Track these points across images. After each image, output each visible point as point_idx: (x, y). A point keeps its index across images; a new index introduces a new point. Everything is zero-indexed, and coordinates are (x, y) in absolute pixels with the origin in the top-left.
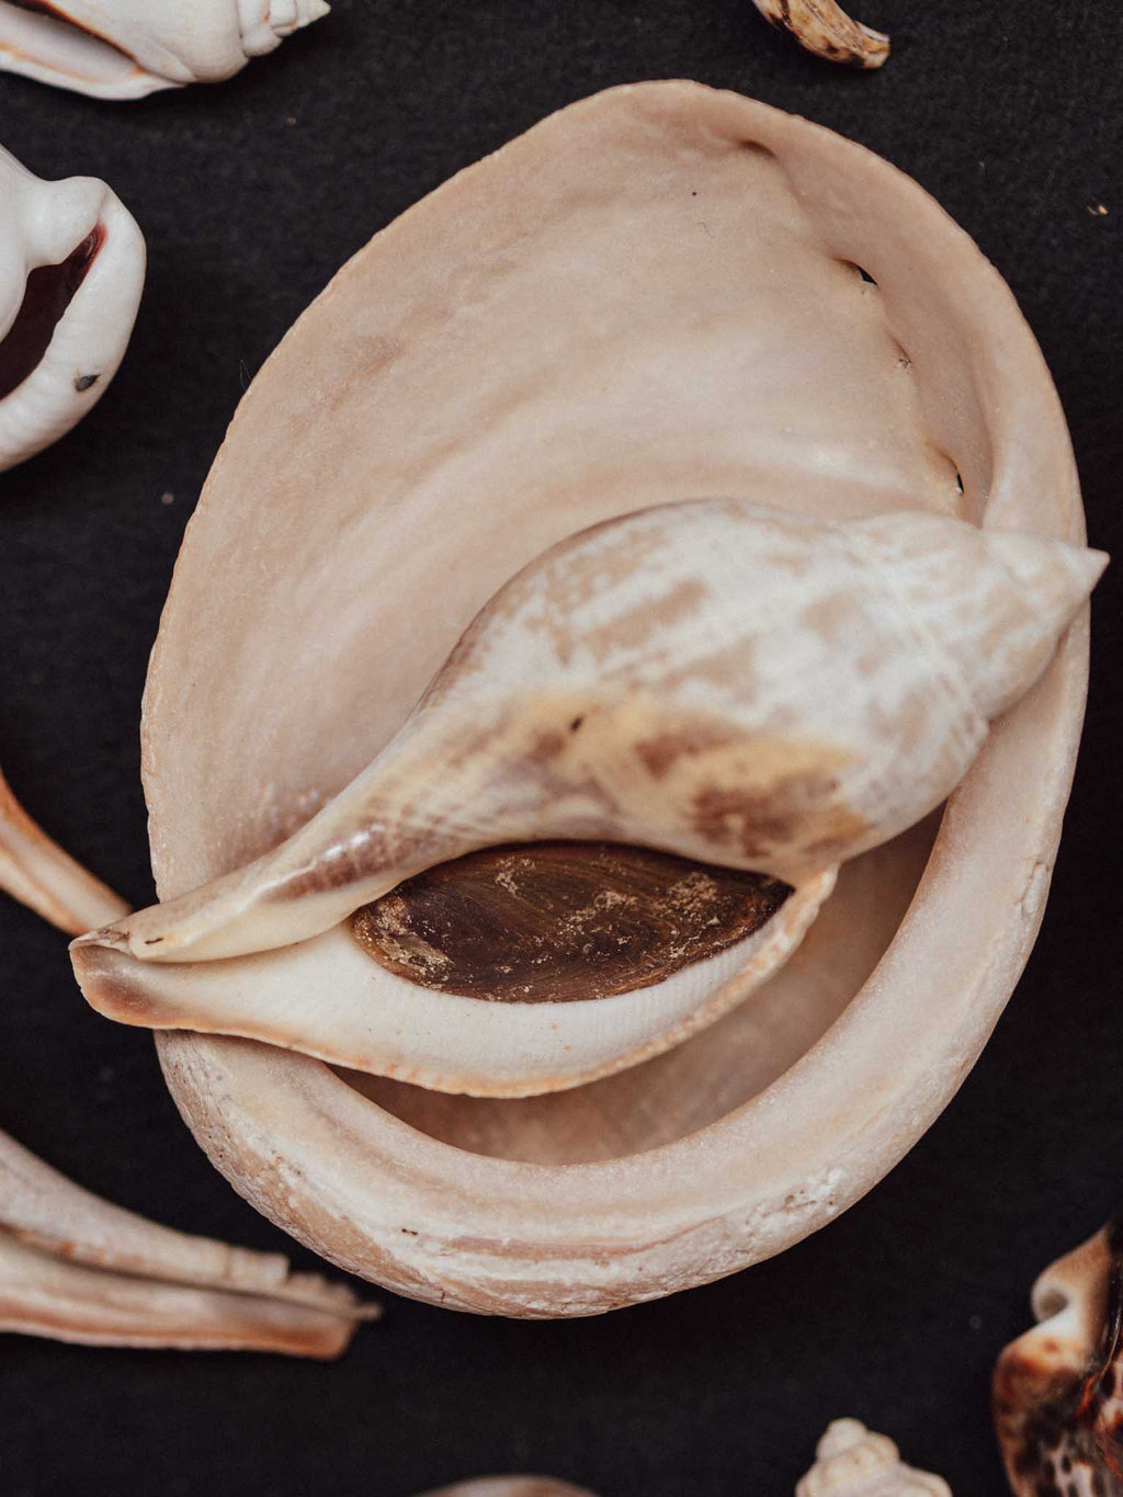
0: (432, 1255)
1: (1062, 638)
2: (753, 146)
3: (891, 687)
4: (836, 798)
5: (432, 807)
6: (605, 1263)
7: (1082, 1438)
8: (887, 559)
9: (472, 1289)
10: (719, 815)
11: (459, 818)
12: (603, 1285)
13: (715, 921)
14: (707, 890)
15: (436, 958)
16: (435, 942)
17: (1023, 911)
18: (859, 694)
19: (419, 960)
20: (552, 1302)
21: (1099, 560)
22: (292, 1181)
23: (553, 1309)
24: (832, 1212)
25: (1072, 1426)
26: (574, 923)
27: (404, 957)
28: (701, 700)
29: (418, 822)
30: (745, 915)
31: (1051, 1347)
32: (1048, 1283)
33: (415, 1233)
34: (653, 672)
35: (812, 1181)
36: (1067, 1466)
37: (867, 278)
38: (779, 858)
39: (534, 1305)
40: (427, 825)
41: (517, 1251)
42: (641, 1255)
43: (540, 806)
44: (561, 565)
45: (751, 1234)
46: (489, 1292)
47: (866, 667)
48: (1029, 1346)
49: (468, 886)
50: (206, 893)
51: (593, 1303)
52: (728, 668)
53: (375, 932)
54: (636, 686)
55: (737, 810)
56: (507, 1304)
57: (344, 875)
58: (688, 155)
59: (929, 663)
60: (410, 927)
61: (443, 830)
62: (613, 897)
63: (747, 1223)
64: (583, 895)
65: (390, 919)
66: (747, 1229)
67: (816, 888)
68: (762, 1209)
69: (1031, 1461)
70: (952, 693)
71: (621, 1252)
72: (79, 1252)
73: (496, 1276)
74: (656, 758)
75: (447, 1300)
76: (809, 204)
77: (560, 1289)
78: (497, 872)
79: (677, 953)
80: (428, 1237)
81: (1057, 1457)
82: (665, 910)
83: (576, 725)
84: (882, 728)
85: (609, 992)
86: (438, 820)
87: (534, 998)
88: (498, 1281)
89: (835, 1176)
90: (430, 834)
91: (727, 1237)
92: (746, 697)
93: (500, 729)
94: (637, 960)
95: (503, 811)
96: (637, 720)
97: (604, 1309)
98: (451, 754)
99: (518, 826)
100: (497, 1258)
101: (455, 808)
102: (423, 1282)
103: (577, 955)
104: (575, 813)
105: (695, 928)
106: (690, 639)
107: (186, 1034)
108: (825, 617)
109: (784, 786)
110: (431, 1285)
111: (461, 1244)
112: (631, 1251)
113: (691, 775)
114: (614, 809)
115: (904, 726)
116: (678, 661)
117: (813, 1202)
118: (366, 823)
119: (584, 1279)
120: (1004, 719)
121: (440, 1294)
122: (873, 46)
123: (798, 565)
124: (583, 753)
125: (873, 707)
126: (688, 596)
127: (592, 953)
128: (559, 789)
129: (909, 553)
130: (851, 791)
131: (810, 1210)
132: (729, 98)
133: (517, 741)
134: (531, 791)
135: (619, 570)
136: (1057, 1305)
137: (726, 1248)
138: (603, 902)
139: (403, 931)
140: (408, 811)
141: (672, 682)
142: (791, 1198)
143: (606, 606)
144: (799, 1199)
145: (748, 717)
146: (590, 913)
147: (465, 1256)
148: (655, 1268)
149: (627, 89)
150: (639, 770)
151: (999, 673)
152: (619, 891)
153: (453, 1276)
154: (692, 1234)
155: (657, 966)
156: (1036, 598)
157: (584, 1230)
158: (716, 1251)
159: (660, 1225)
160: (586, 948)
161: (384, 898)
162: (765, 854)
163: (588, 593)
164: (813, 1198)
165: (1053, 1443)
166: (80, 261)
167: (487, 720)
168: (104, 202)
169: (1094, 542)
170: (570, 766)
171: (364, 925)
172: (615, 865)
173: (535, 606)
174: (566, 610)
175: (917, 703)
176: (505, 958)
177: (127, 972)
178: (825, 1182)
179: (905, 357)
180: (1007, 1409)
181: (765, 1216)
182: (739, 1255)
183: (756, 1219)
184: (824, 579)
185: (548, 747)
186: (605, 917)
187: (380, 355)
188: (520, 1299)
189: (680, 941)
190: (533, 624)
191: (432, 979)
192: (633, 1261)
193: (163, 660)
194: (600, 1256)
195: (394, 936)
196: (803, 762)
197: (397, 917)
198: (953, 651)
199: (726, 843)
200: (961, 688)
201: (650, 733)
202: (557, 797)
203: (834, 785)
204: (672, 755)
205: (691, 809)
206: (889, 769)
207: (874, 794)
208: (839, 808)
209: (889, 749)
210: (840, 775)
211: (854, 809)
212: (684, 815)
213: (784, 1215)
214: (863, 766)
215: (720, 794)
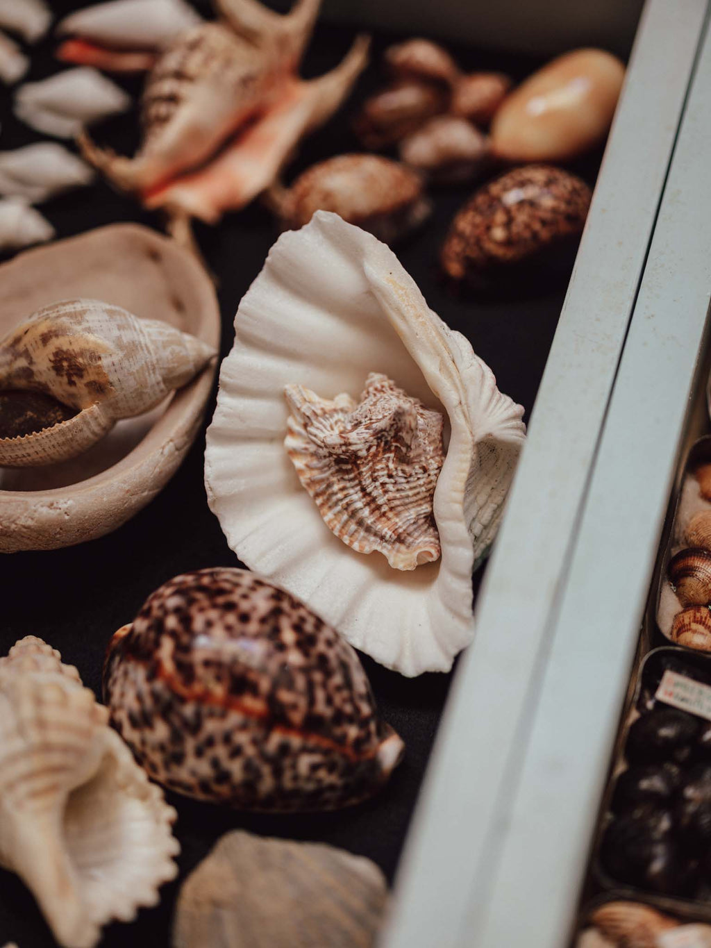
3: (127, 337)
4: (99, 363)
10: (61, 360)
18: (116, 333)
28: (64, 322)
35: (62, 501)
43: (10, 364)
45: (35, 511)
47: (121, 328)
52: (77, 316)
54: (47, 319)
55: (66, 359)
59: (144, 339)
63: (34, 505)
66: (33, 508)
67: (90, 408)
68: (41, 503)
70: (150, 353)
74: (45, 339)
83: (26, 333)
84: (120, 346)
89: (70, 502)
91: (26, 510)
92: (79, 323)
93: (6, 339)
96: (43, 328)
104: (19, 366)
106: (68, 309)
108: (112, 312)
109: (82, 353)
113: (55, 344)
114: (31, 363)
115: (128, 349)
116: (61, 313)
117: (60, 509)
124: (26, 341)
125: (119, 338)
128: (17, 356)
130: (105, 362)
133: (9, 341)
134: (8, 358)
137: (25, 515)
141: (58, 317)
142: (52, 504)
144: (55, 505)
145: (77, 329)
150: (40, 343)
151: (167, 357)
154: (14, 504)
158: (22, 514)
164: (60, 506)
170: (21, 347)
175: (135, 346)
178: (66, 503)
181: (42, 506)
182: (30, 520)
183: (38, 506)
185: (17, 340)
196: (91, 346)
199: (62, 376)
200: (153, 354)
201: (46, 331)
202: (16, 359)
203: (100, 358)
204: (51, 337)
205: (52, 358)
206: (119, 361)
207: (112, 369)
208: (99, 367)
209: (121, 354)
210: (102, 355)
211: (105, 371)
212: (50, 361)
213: (48, 509)
214: (111, 355)
215: (62, 351)
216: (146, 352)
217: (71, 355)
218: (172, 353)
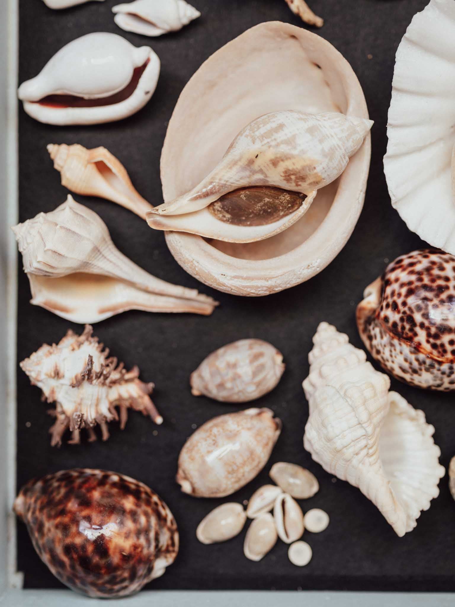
0: (229, 280)
1: (364, 140)
2: (293, 37)
3: (326, 146)
4: (315, 171)
5: (226, 178)
6: (268, 281)
7: (376, 321)
8: (325, 120)
9: (238, 288)
10: (289, 175)
11: (232, 181)
12: (267, 286)
13: (290, 205)
14: (287, 197)
15: (228, 216)
16: (227, 212)
17: (358, 202)
18: (320, 147)
19: (224, 216)
20: (256, 291)
21: (372, 122)
22: (196, 264)
23: (256, 292)
24: (319, 270)
25: (374, 320)
26: (259, 206)
27: (221, 215)
28: (284, 149)
29: (223, 182)
30: (297, 204)
31: (369, 303)
32: (368, 290)
33: (224, 275)
34: (273, 143)
35: (313, 262)
36: (373, 329)
37: (319, 67)
38: (303, 187)
39: (252, 291)
40: (225, 183)
41: (247, 278)
42: (275, 279)
43: (249, 177)
44: (253, 124)
45: (300, 274)
46: (241, 288)
47: (321, 141)
48: (364, 304)
49: (234, 198)
50: (176, 200)
51: (265, 291)
52: (290, 142)
53: (214, 210)
54: (270, 147)
55: (293, 174)
56: (246, 291)
57: (207, 195)
58: (279, 39)
59: (335, 141)
60: (222, 208)
61: (228, 184)
62: (267, 200)
63: (299, 271)
64: (260, 200)
65: (218, 206)
66: (299, 273)
67: (312, 195)
68: (302, 268)
69: (365, 330)
70: (340, 149)
71: (271, 278)
72: (150, 289)
73: (244, 284)
74: (275, 163)
75: (232, 291)
76: (306, 50)
77: (258, 287)
78: (241, 195)
79: (282, 213)
80: (227, 276)
81: (371, 327)
82: (278, 203)
83: (257, 157)
84: (325, 155)
85: (267, 223)
86: (227, 181)
87: (250, 225)
88: (244, 286)
89: (319, 261)
90: (225, 184)
91: (295, 275)
92: (295, 148)
93: (240, 160)
94: (273, 215)
95: (241, 178)
96: (270, 154)
97: (267, 293)
98: (229, 166)
99: (244, 182)
100: (243, 280)
101: (231, 178)
102: (227, 286)
103: (259, 214)
104: (257, 179)
105: (285, 207)
106: (281, 136)
107: (172, 232)
108: (311, 131)
109: (303, 168)
110: (229, 287)
111: (235, 277)
112: (273, 278)
113: (283, 166)
114: (266, 176)
115: (330, 155)
116: (279, 140)
117: (314, 267)
118: (211, 183)
119: (263, 285)
120: (352, 157)
121: (230, 289)
122: (319, 21)
123: (305, 120)
124: (259, 163)
125: (323, 150)
126: (281, 127)
127: (263, 214)
128: (254, 172)
129: (329, 119)
130: (319, 169)
131: (313, 268)
132: (287, 25)
133: (244, 162)
134: (247, 173)
135: (265, 123)
136: (370, 294)
137: (295, 277)
138: (264, 201)
139: (220, 209)
140: (220, 180)
141: (278, 145)
142: (309, 266)
143: (263, 130)
144: (311, 266)
145: (295, 152)
146: (262, 203)
147: (236, 280)
148: (279, 282)
149: (264, 23)
150: (271, 165)
151: (351, 145)
152: (268, 198)
153: (234, 285)
154: (287, 274)
155: (277, 217)
156: (358, 129)
157: (263, 273)
158: (292, 278)
159: (280, 272)
160: (262, 212)
161: (215, 202)
162: (300, 185)
163: (259, 128)
165: (370, 324)
166: (145, 66)
167: (237, 158)
168: (149, 53)
169: (371, 118)
170: (256, 166)
171: (211, 208)
172: (267, 192)
173: (247, 132)
174: (254, 132)
175: (333, 150)
176: (243, 216)
177: (158, 219)
178: (317, 262)
179: (328, 84)
180: (360, 318)
181: (303, 270)
182: (298, 279)
183: (301, 271)
184: (311, 123)
185: (251, 162)
186: (265, 204)
187: (212, 85)
188: (249, 290)
189: (282, 210)
190: (247, 136)
191: (227, 221)
192: (274, 280)
193: (165, 151)
194: (266, 279)
195: (218, 211)
196: (308, 162)
197: (219, 206)
198: (340, 139)
199: (291, 183)
200: (342, 148)
201: (273, 157)
202: (253, 174)
203: (315, 168)
204: (278, 162)
205: (283, 175)
206: (327, 165)
207: (324, 171)
208: (316, 174)
209: (327, 160)
210: (316, 166)
211: (320, 174)
212: (281, 176)
213: (307, 270)
214: (321, 164)
215: (289, 170)
216: (339, 150)
217: (295, 171)
218: (353, 142)
